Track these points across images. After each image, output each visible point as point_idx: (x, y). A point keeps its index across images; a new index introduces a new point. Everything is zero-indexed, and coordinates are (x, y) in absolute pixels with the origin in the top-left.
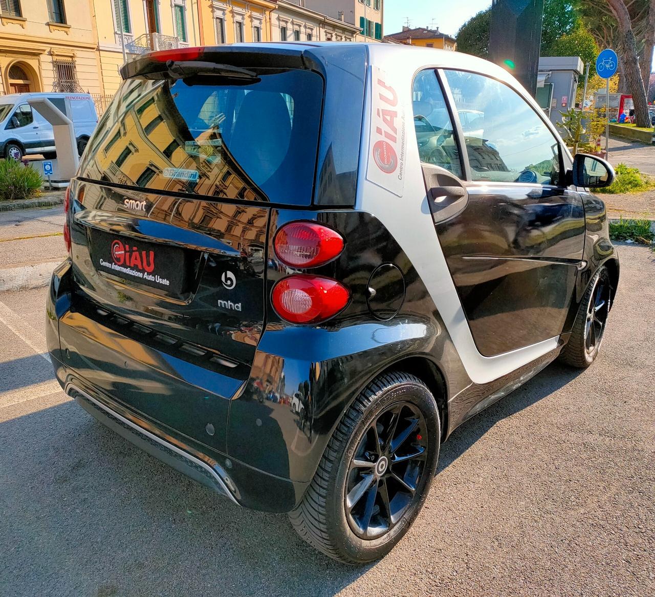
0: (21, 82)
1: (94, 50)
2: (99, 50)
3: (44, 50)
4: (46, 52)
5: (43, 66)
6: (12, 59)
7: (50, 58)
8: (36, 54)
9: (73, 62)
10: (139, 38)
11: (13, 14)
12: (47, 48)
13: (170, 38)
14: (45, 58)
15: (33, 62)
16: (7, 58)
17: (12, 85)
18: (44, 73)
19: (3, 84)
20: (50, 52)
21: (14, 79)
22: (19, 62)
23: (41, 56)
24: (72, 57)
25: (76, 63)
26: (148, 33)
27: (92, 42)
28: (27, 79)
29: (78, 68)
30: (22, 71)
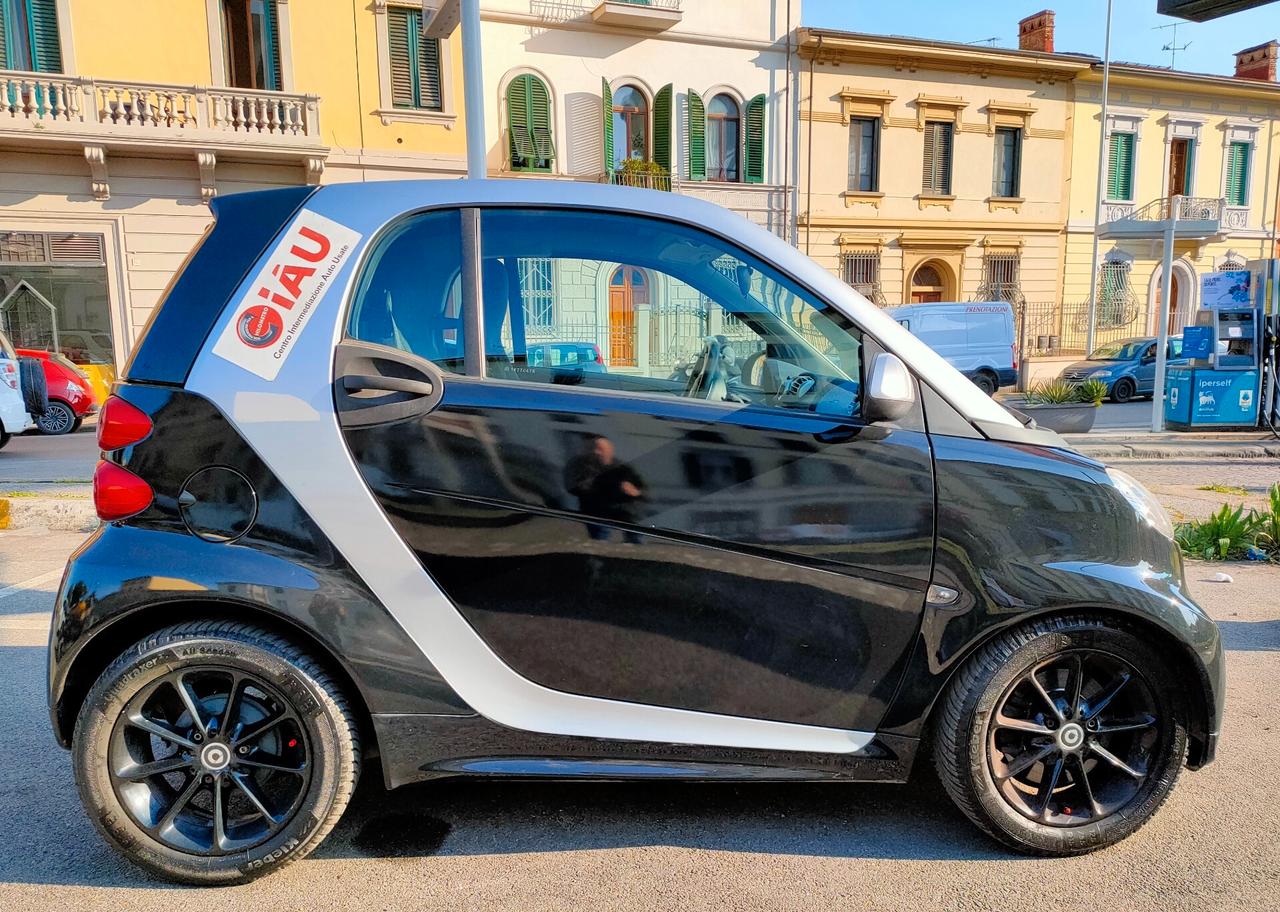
0: (930, 289)
1: (1058, 234)
2: (1066, 232)
3: (973, 240)
4: (976, 243)
5: (968, 264)
6: (922, 257)
7: (981, 252)
8: (959, 247)
9: (1018, 255)
10: (1147, 207)
11: (938, 192)
12: (979, 237)
13: (1208, 201)
14: (974, 253)
15: (952, 260)
16: (915, 256)
17: (914, 294)
18: (966, 275)
19: (902, 293)
20: (983, 241)
21: (920, 285)
22: (932, 261)
23: (967, 249)
24: (1016, 247)
25: (1022, 256)
26: (1166, 195)
27: (1057, 221)
28: (940, 285)
29: (1024, 264)
30: (934, 273)
